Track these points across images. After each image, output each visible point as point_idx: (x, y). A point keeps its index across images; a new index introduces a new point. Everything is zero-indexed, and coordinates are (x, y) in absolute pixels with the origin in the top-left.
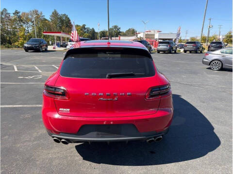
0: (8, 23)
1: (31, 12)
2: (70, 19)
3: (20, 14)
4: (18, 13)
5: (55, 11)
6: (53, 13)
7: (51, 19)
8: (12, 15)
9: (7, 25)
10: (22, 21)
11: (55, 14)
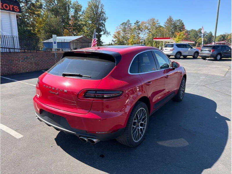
0: (129, 32)
1: (149, 20)
2: (184, 24)
3: (140, 23)
4: (138, 23)
5: (170, 18)
6: (168, 20)
7: (165, 26)
8: (133, 25)
9: (128, 33)
10: (140, 29)
11: (170, 20)
